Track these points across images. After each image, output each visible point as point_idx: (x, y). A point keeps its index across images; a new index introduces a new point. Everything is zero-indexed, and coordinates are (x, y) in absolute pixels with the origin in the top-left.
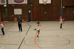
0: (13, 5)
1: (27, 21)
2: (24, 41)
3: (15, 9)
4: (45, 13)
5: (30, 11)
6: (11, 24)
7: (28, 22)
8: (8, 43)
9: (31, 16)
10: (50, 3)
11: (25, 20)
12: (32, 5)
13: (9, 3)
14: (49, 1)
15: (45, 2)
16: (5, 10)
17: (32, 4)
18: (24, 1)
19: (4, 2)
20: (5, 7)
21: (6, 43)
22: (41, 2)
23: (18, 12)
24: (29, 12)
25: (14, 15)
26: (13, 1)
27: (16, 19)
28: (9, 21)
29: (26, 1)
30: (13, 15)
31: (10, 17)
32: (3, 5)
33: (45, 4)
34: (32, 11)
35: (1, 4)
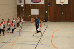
0: (30, 6)
1: (44, 21)
3: (32, 9)
4: (62, 13)
5: (47, 12)
6: (28, 24)
7: (45, 23)
8: (24, 43)
9: (48, 16)
11: (42, 21)
12: (49, 5)
13: (26, 3)
14: (66, 2)
15: (62, 3)
16: (23, 10)
17: (49, 4)
18: (42, 2)
19: (21, 2)
20: (22, 7)
22: (58, 2)
23: (35, 12)
24: (45, 12)
25: (31, 15)
26: (30, 1)
28: (26, 21)
30: (30, 15)
31: (27, 17)
32: (21, 5)
34: (49, 11)
35: (18, 4)
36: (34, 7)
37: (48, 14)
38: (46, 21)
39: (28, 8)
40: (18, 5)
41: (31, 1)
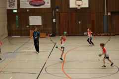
0: (28, 11)
1: (50, 36)
2: (44, 68)
3: (30, 17)
4: (80, 22)
5: (54, 20)
6: (24, 40)
7: (52, 38)
8: (19, 71)
9: (57, 28)
10: (87, 6)
11: (47, 35)
12: (57, 10)
13: (21, 7)
14: (85, 4)
15: (79, 6)
17: (58, 8)
18: (46, 4)
20: (15, 13)
21: (16, 71)
22: (72, 5)
23: (36, 21)
25: (30, 26)
26: (28, 3)
28: (21, 35)
29: (48, 3)
30: (28, 27)
32: (12, 10)
33: (79, 8)
35: (9, 8)
36: (34, 12)
37: (57, 24)
38: (54, 35)
39: (24, 14)
40: (8, 10)
41: (30, 3)
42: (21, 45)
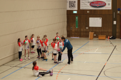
0: (88, 12)
1: (110, 39)
3: (90, 18)
5: (115, 23)
7: (112, 41)
8: (77, 72)
11: (107, 37)
12: (119, 12)
13: (81, 8)
16: (75, 18)
17: (119, 10)
18: (107, 6)
19: (74, 6)
20: (75, 14)
21: (74, 72)
23: (95, 22)
24: (113, 23)
25: (89, 28)
26: (89, 4)
27: (91, 34)
28: (80, 36)
29: (109, 4)
30: (87, 28)
32: (72, 11)
35: (69, 9)
36: (94, 14)
37: (118, 26)
38: (114, 38)
39: (85, 15)
40: (68, 11)
41: (90, 4)
42: (79, 47)
